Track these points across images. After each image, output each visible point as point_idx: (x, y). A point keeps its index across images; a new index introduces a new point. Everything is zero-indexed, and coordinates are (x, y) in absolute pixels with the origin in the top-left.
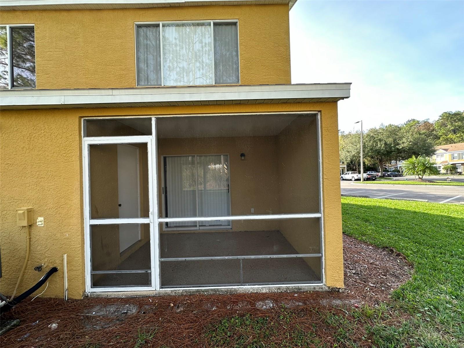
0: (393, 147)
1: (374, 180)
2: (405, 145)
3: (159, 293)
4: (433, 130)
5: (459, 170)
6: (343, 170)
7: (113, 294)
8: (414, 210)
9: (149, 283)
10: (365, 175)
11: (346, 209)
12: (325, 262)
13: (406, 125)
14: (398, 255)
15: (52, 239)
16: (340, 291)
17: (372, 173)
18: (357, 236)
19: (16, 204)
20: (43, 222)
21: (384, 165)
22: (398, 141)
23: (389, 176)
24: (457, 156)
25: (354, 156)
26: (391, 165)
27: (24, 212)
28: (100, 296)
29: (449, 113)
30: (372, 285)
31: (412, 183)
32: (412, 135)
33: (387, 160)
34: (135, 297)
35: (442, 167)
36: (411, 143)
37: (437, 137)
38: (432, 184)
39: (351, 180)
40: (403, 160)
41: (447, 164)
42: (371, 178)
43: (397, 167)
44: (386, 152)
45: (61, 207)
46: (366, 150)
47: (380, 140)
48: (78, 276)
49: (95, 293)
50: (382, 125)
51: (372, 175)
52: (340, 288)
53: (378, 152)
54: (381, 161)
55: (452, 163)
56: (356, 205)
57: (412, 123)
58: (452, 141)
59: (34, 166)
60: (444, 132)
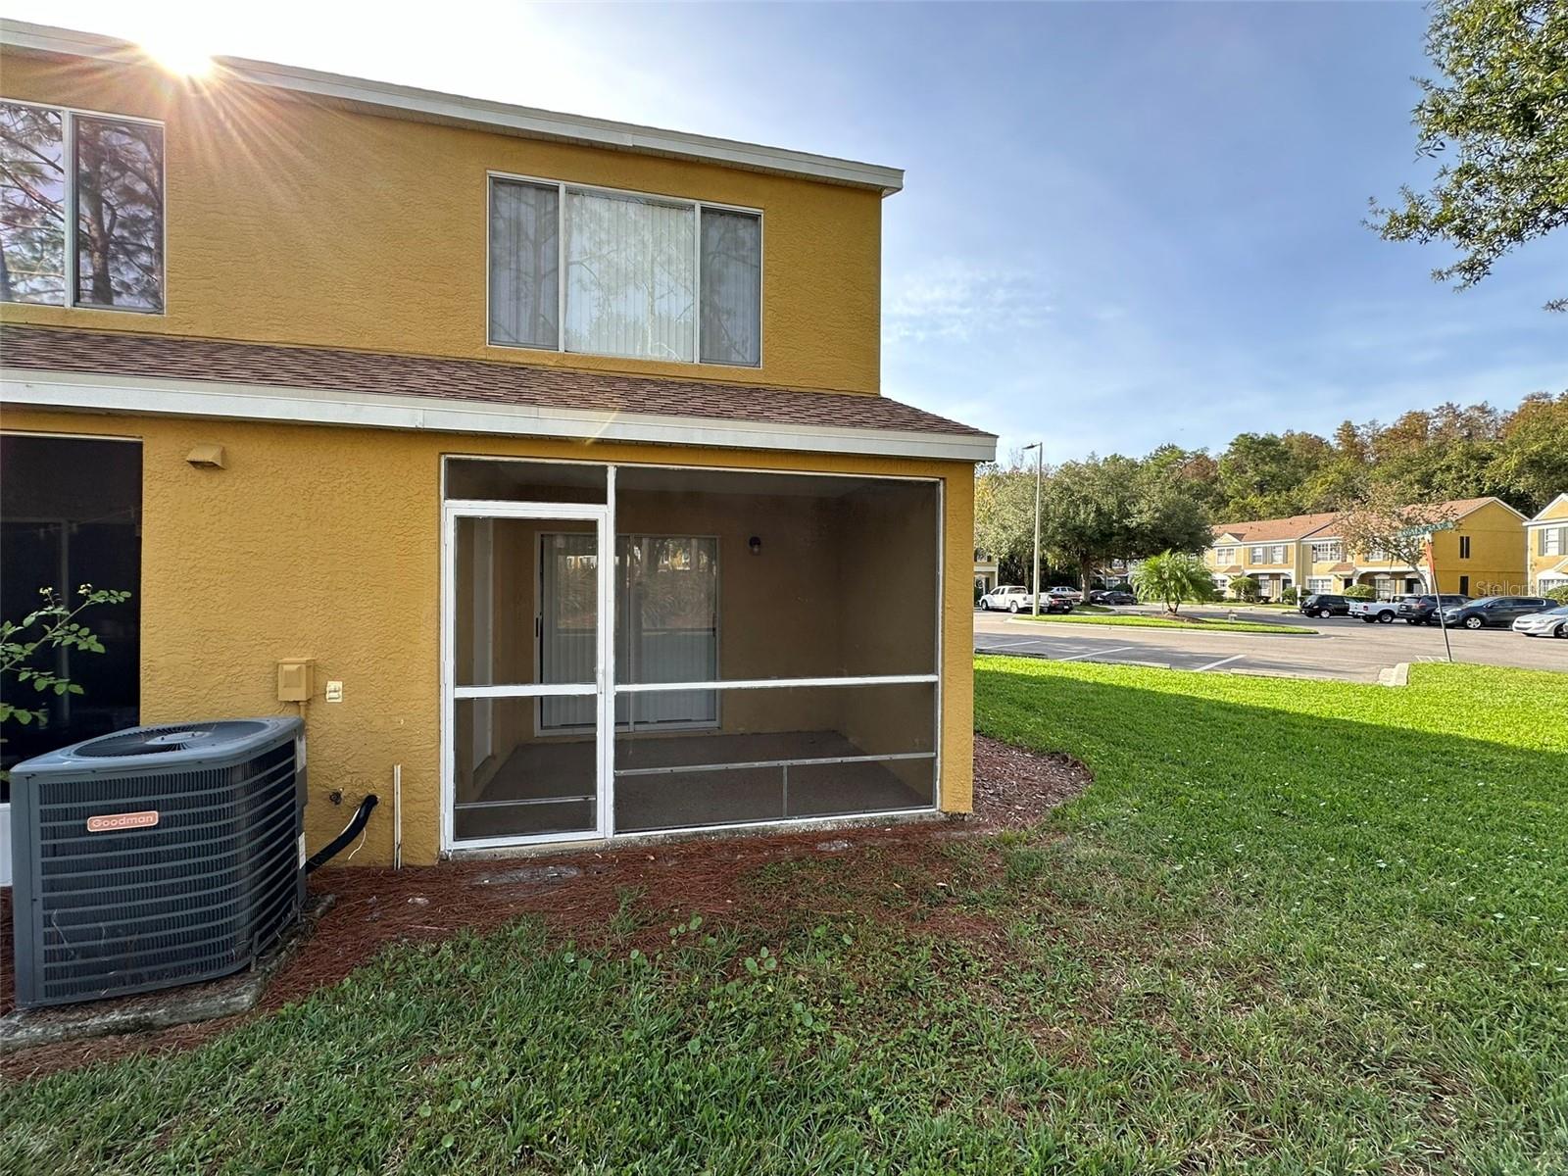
0: (1115, 521)
1: (1066, 612)
2: (1145, 518)
3: (614, 843)
4: (1216, 479)
5: (1264, 592)
6: (987, 580)
7: (508, 851)
8: (1132, 685)
9: (591, 823)
10: (1045, 598)
11: (988, 683)
12: (942, 767)
13: (1153, 459)
14: (1076, 764)
15: (363, 731)
16: (966, 818)
17: (1064, 593)
18: (1005, 736)
19: (269, 650)
20: (340, 693)
21: (1095, 571)
22: (1130, 505)
23: (1105, 601)
24: (1261, 554)
25: (1018, 541)
26: (1111, 573)
27: (299, 668)
28: (477, 858)
29: (1251, 438)
30: (1020, 808)
31: (1152, 624)
32: (1161, 491)
33: (1100, 558)
34: (558, 855)
35: (1229, 582)
36: (1157, 515)
37: (1222, 501)
38: (1196, 625)
39: (1008, 610)
40: (1138, 559)
41: (1239, 574)
42: (1060, 607)
43: (1127, 577)
44: (1097, 536)
45: (389, 657)
46: (1051, 526)
47: (1086, 501)
48: (428, 813)
49: (464, 852)
50: (1093, 456)
51: (1062, 597)
52: (965, 814)
53: (1079, 533)
54: (1085, 561)
55: (1249, 572)
56: (1012, 675)
57: (1168, 458)
58: (1253, 515)
59: (319, 561)
60: (1240, 487)
